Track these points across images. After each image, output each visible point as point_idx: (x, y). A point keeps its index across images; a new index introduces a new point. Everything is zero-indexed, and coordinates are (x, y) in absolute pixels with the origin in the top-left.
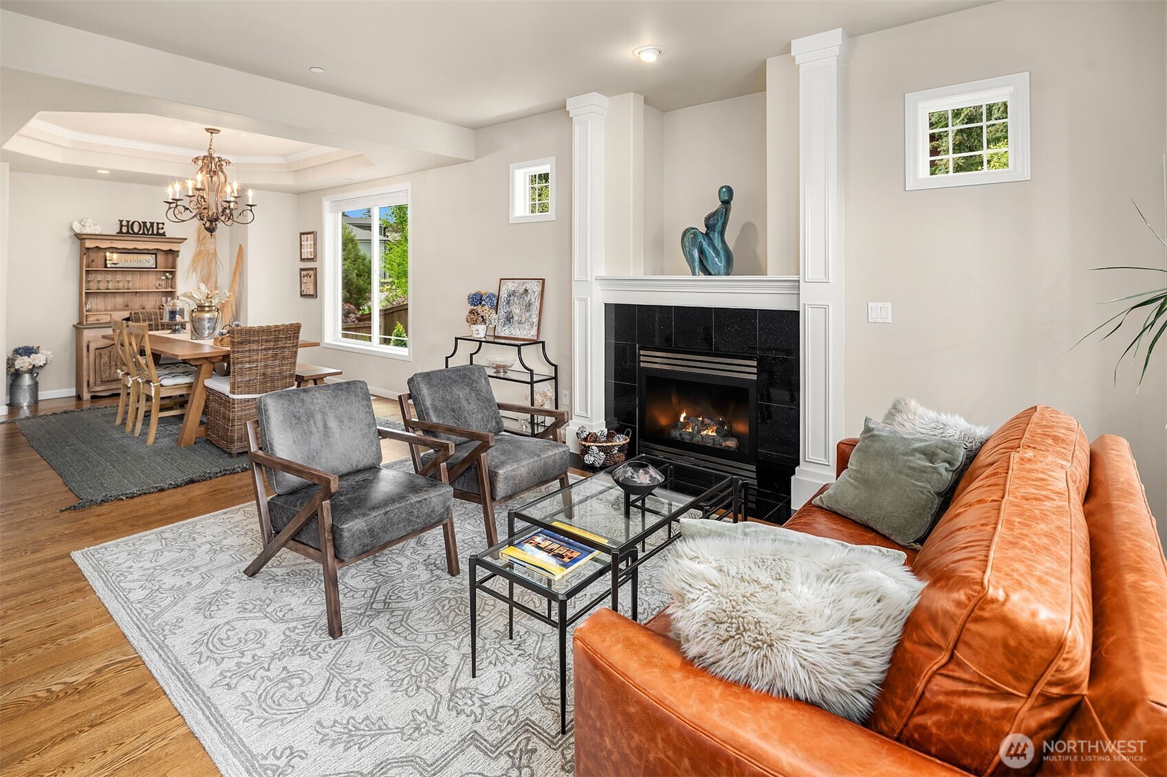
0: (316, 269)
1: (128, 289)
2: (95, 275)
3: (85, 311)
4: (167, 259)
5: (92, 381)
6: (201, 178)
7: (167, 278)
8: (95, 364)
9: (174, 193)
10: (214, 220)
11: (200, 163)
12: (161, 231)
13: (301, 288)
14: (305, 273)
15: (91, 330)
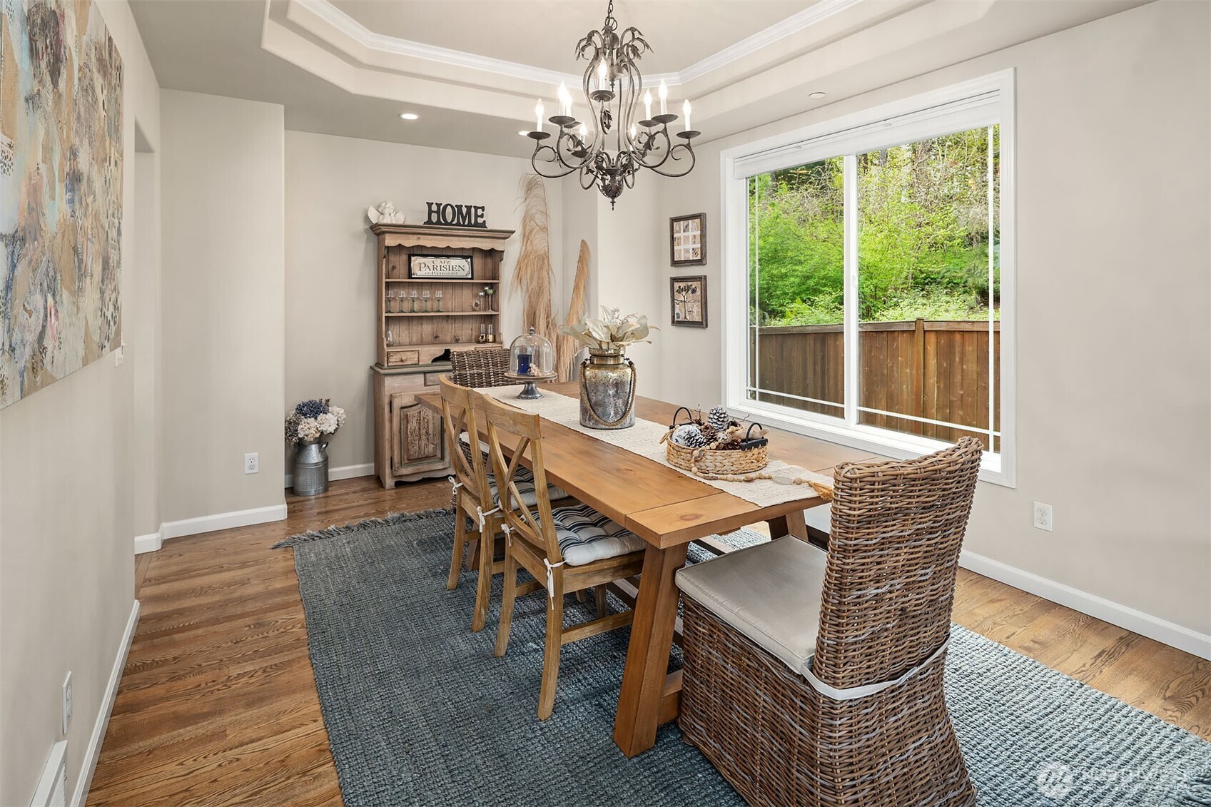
0: (705, 277)
1: (439, 311)
2: (396, 291)
3: (385, 346)
4: (485, 265)
5: (396, 459)
7: (486, 294)
8: (400, 432)
10: (619, 170)
12: (480, 220)
13: (672, 308)
14: (681, 285)
15: (395, 377)
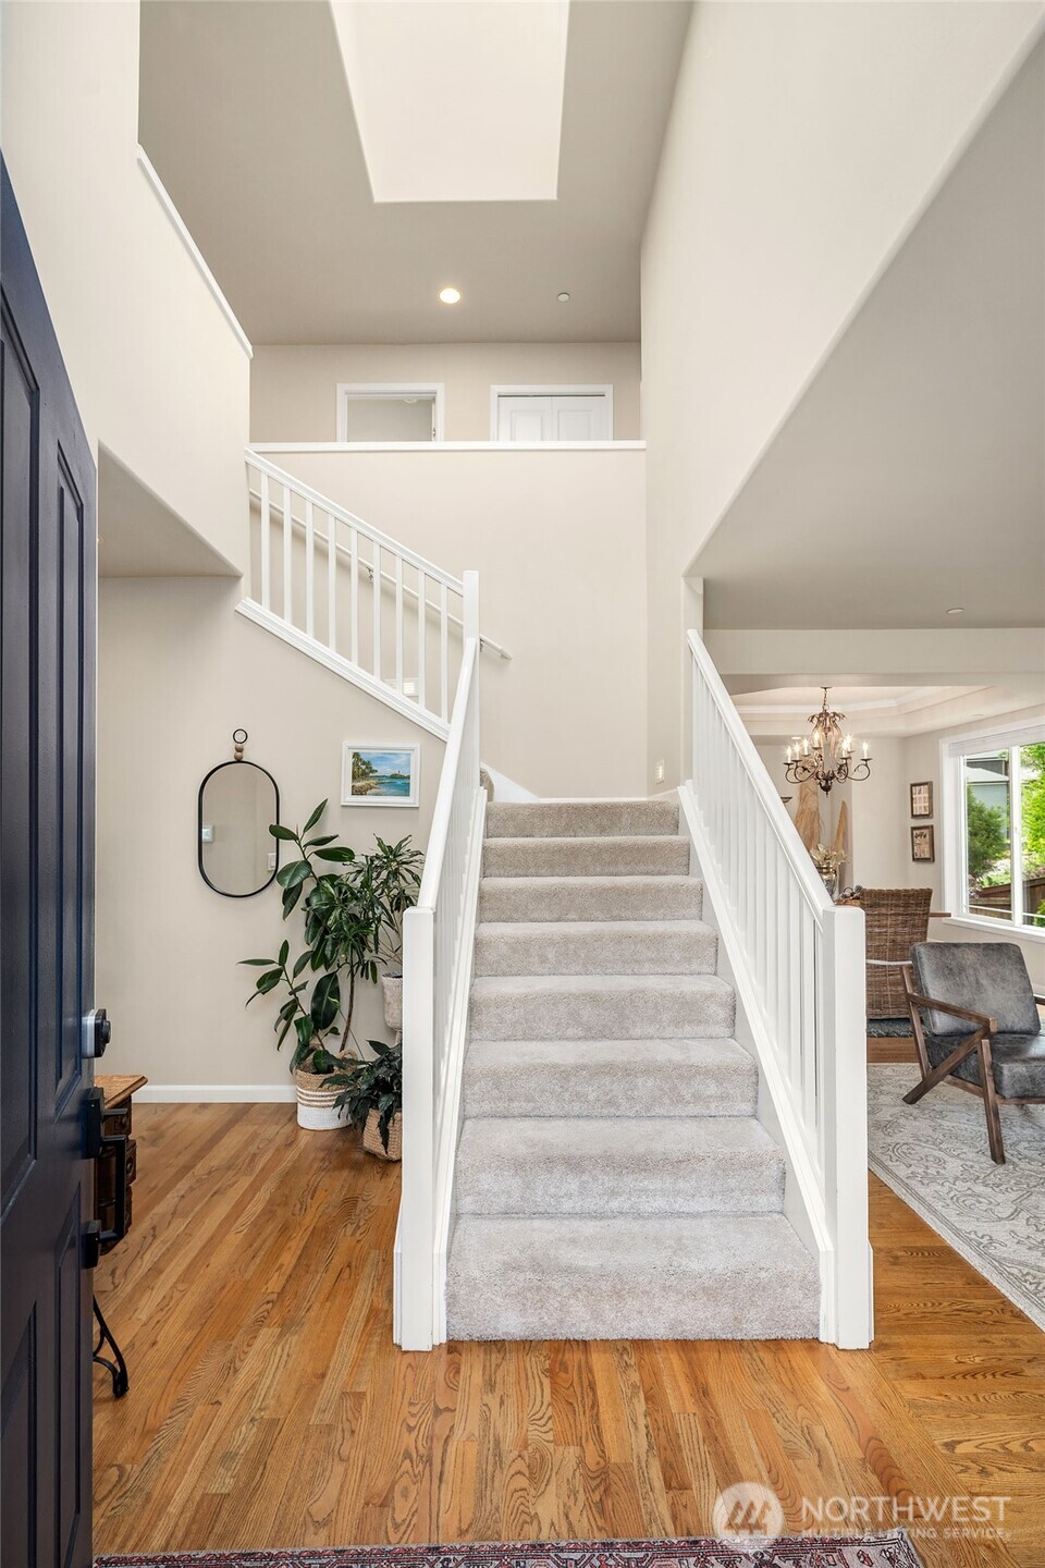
0: (932, 827)
6: (818, 736)
9: (795, 754)
10: (829, 778)
11: (815, 720)
13: (913, 849)
14: (918, 832)
